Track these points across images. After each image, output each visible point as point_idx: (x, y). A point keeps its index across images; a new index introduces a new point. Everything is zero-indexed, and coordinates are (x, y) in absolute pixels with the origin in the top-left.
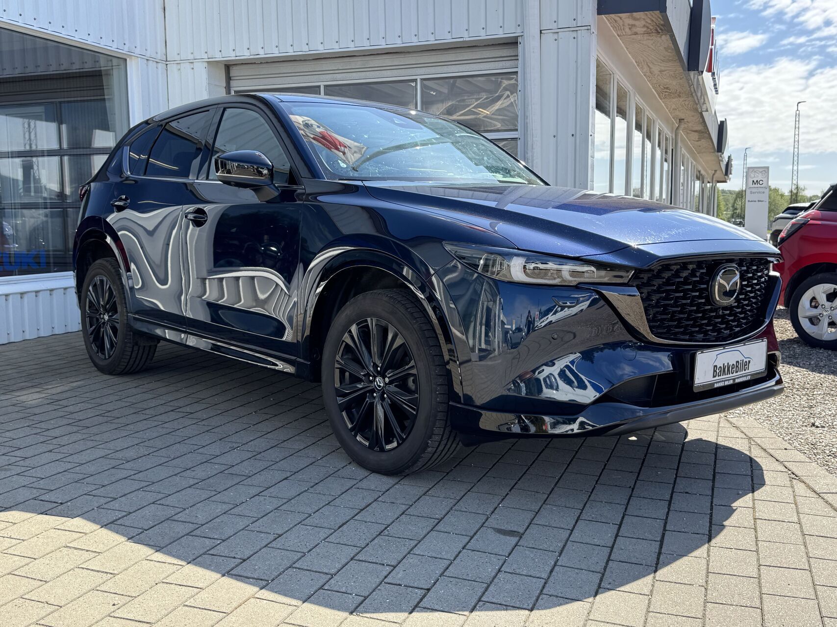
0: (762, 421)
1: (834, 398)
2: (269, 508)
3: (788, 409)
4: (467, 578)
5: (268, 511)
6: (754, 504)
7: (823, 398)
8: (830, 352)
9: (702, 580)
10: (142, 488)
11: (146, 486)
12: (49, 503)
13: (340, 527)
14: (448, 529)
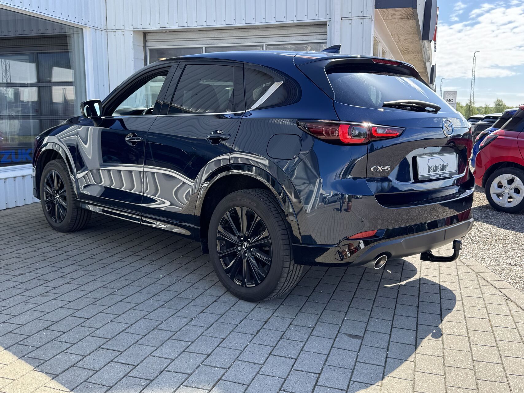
0: (480, 261)
1: (517, 246)
2: (212, 321)
3: (493, 253)
4: (340, 366)
5: (212, 323)
6: (489, 316)
7: (511, 245)
8: (509, 214)
9: (471, 365)
10: (133, 308)
11: (135, 307)
12: (81, 319)
13: (257, 333)
14: (320, 334)
